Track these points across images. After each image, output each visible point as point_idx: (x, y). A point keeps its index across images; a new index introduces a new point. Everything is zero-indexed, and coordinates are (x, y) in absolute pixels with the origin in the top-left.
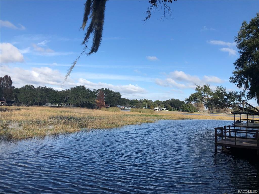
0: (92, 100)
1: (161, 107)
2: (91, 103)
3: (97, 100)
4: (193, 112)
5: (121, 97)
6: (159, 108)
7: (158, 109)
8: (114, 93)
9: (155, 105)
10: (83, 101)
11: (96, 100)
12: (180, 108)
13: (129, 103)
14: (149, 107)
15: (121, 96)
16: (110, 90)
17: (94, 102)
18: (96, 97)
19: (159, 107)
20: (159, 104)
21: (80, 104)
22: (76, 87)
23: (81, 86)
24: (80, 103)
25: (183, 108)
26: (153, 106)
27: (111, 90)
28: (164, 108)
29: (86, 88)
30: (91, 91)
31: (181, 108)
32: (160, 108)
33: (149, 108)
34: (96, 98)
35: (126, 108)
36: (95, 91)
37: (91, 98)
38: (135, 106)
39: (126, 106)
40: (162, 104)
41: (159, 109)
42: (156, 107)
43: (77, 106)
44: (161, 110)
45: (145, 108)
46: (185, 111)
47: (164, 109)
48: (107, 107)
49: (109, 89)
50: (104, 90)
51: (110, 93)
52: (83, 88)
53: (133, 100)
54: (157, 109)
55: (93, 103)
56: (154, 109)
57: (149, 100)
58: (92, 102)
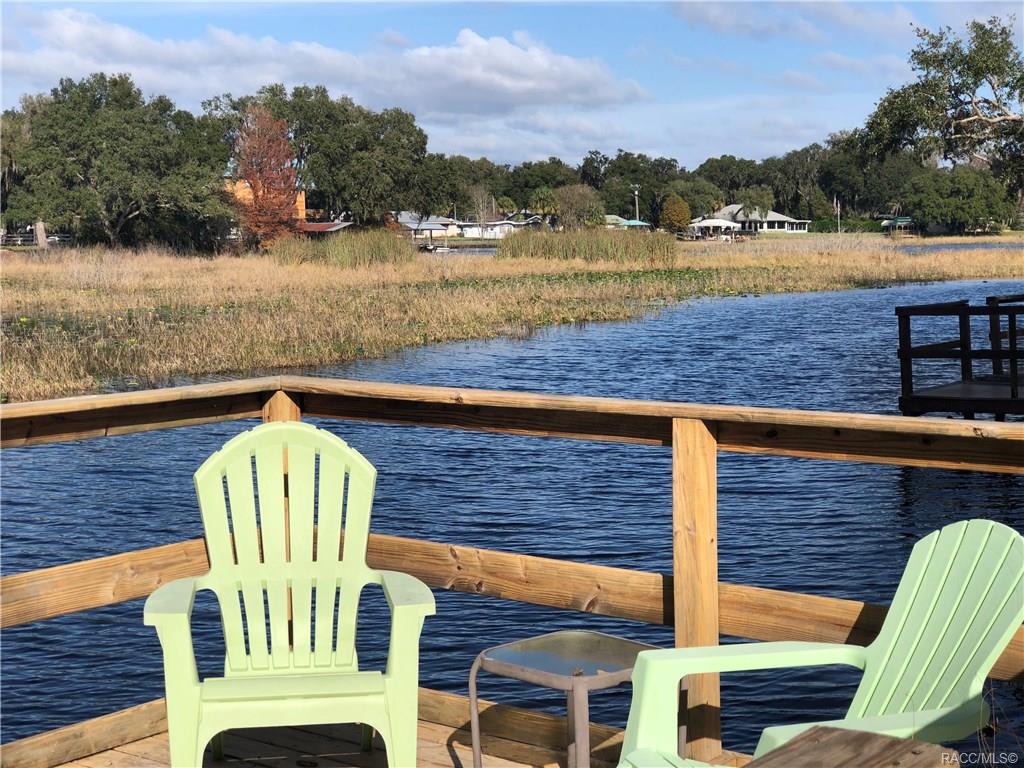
0: (203, 189)
1: (749, 207)
2: (197, 206)
3: (234, 180)
4: (995, 231)
5: (424, 150)
6: (734, 218)
7: (724, 223)
8: (368, 117)
9: (698, 192)
10: (127, 200)
11: (229, 188)
12: (897, 207)
13: (493, 193)
14: (654, 216)
15: (423, 139)
16: (335, 96)
17: (214, 201)
18: (225, 160)
19: (735, 208)
20: (735, 185)
21: (113, 224)
22: (65, 90)
23: (102, 76)
24: (109, 210)
25: (919, 205)
26: (686, 206)
27: (345, 99)
28: (773, 216)
29: (139, 92)
30: (188, 116)
31: (904, 207)
32: (741, 217)
33: (655, 223)
34: (225, 168)
35: (472, 233)
36: (218, 114)
37: (190, 167)
38: (544, 216)
39: (473, 221)
40: (759, 183)
41: (732, 224)
42: (712, 211)
43: (89, 236)
44: (749, 228)
45: (624, 222)
46: (932, 226)
47: (771, 225)
48: (318, 236)
49: (322, 92)
50: (289, 98)
51: (337, 122)
52: (121, 92)
53: (527, 166)
54: (717, 229)
55: (213, 209)
56: (698, 223)
57: (654, 155)
58: (196, 199)
